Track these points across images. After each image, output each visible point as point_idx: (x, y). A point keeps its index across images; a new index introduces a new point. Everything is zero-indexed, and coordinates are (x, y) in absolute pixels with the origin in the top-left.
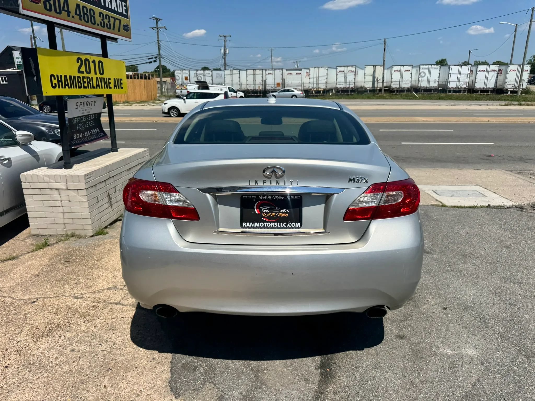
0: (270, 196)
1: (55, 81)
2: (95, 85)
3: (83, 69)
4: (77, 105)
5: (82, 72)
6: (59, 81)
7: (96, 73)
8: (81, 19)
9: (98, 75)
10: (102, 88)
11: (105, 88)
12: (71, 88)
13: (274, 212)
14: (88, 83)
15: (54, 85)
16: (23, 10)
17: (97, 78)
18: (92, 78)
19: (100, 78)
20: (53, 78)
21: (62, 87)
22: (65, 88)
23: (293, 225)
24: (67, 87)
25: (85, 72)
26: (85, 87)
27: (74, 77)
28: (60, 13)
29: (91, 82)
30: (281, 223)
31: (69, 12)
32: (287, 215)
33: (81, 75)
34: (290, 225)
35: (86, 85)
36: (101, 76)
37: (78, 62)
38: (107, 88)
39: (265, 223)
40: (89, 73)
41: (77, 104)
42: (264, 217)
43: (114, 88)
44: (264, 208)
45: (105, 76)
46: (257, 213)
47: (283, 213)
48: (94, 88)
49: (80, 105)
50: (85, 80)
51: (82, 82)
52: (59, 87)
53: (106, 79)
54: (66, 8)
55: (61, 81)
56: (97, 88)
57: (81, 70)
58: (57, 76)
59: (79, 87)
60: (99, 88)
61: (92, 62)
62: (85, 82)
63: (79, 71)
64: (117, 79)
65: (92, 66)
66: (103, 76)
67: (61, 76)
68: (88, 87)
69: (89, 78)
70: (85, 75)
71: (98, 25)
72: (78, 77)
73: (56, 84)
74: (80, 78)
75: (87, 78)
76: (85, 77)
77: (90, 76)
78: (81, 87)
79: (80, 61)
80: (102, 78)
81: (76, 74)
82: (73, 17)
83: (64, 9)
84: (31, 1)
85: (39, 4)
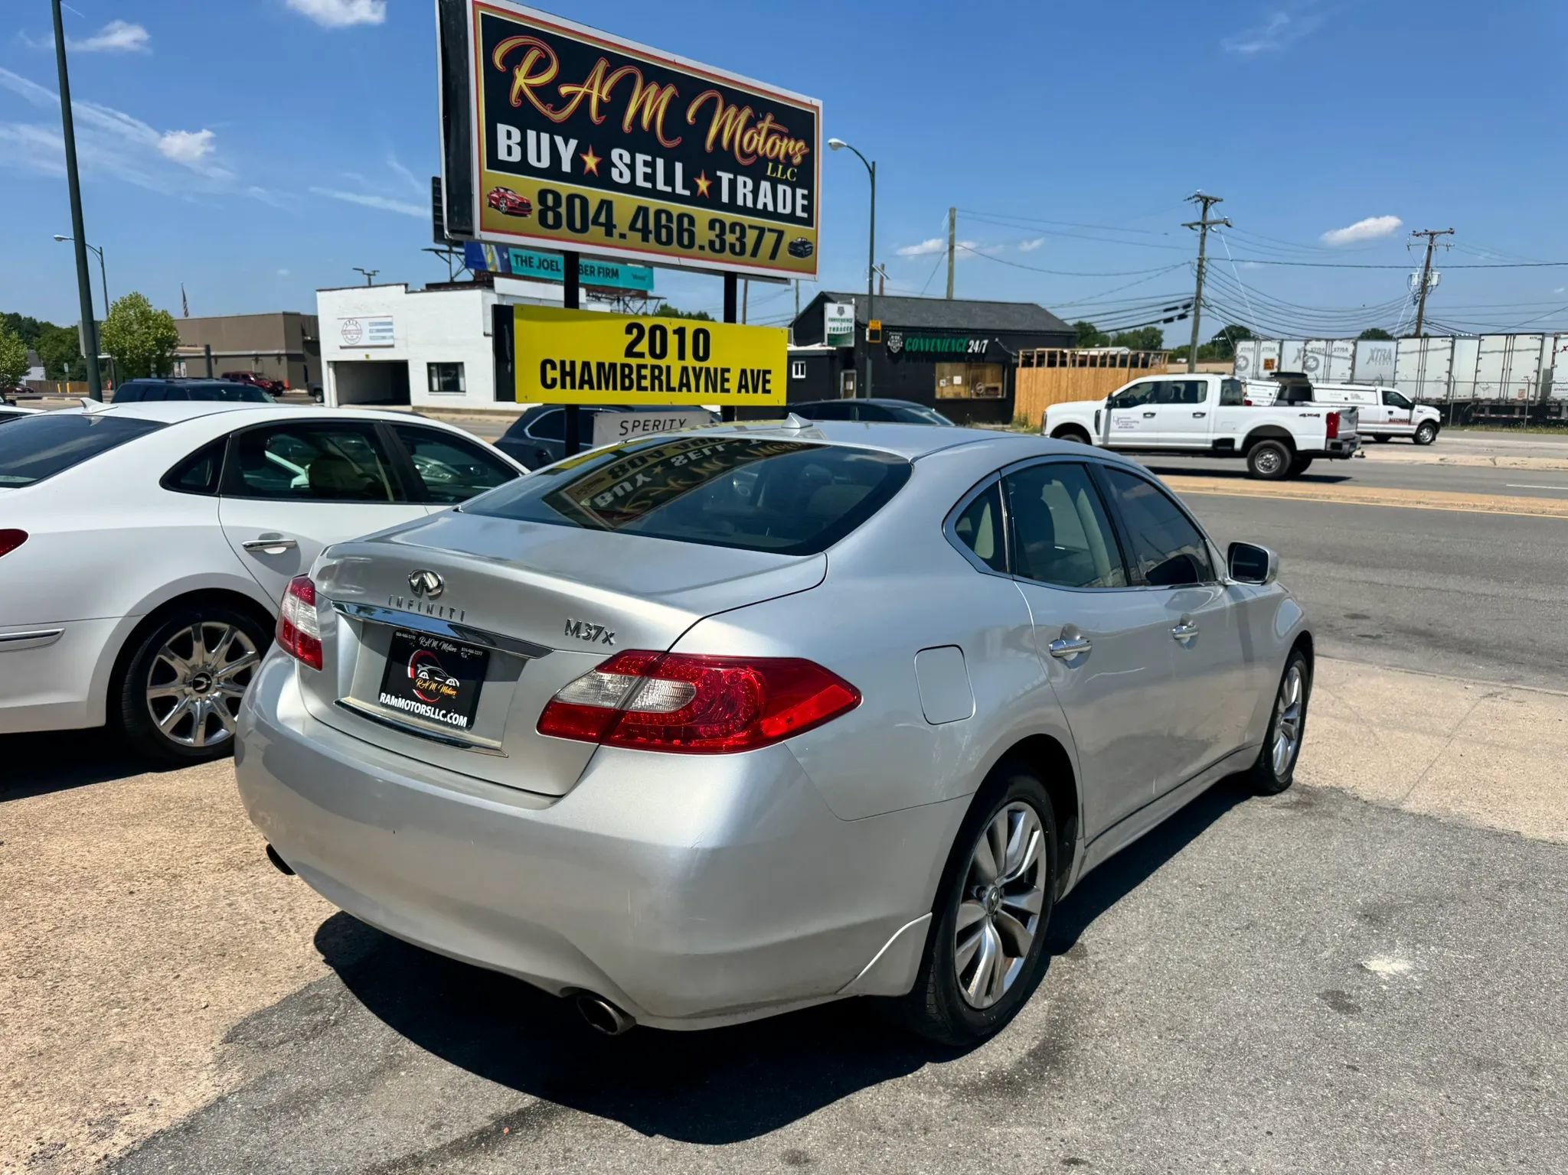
0: (436, 640)
1: (552, 374)
2: (675, 383)
3: (643, 346)
4: (622, 427)
5: (641, 355)
6: (564, 374)
7: (682, 356)
8: (645, 239)
9: (690, 361)
10: (697, 390)
11: (707, 390)
12: (599, 388)
13: (436, 682)
14: (653, 378)
15: (549, 382)
16: (483, 233)
17: (685, 369)
18: (668, 368)
19: (694, 369)
20: (548, 366)
21: (573, 387)
22: (581, 387)
23: (456, 719)
24: (586, 387)
25: (647, 354)
26: (640, 388)
27: (613, 366)
28: (584, 229)
29: (664, 378)
30: (437, 710)
31: (609, 227)
32: (454, 692)
33: (634, 362)
34: (451, 718)
35: (646, 383)
36: (698, 364)
37: (629, 330)
38: (715, 391)
39: (414, 703)
40: (663, 354)
41: (624, 425)
42: (417, 689)
43: (739, 391)
44: (424, 666)
45: (710, 364)
46: (410, 676)
47: (450, 686)
48: (670, 389)
49: (634, 426)
50: (646, 372)
51: (634, 376)
52: (563, 386)
53: (716, 370)
54: (602, 219)
55: (572, 374)
56: (680, 390)
57: (637, 349)
58: (563, 363)
59: (623, 388)
60: (689, 390)
61: (675, 332)
62: (645, 377)
63: (630, 352)
64: (752, 371)
65: (673, 341)
66: (704, 364)
67: (573, 364)
68: (653, 389)
69: (659, 368)
70: (649, 360)
71: (702, 248)
72: (623, 366)
73: (554, 380)
74: (630, 367)
75: (653, 367)
76: (645, 366)
77: (663, 363)
78: (630, 388)
79: (635, 331)
80: (701, 369)
81: (620, 359)
82: (623, 236)
83: (595, 222)
84: (507, 213)
85: (525, 216)
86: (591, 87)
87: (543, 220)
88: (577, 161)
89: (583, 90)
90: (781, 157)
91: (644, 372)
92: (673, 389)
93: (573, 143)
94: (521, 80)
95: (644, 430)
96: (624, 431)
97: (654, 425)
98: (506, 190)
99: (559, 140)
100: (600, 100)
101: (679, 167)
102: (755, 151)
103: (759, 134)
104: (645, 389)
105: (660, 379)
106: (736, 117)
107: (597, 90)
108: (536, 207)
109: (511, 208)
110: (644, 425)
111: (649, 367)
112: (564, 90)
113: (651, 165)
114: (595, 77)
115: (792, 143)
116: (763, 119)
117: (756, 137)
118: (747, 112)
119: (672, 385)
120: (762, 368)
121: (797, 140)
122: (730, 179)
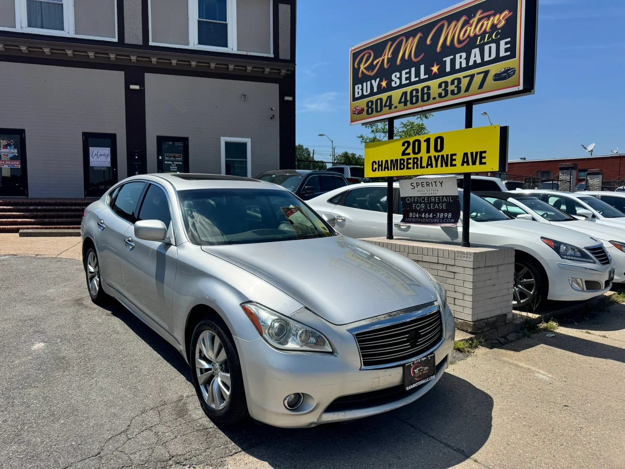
1: (376, 166)
2: (424, 164)
3: (410, 150)
5: (409, 154)
6: (379, 166)
7: (428, 151)
8: (405, 105)
9: (433, 153)
10: (436, 166)
11: (442, 166)
12: (391, 170)
14: (414, 163)
15: (374, 169)
17: (430, 158)
18: (421, 158)
19: (435, 157)
20: (374, 163)
22: (384, 170)
24: (386, 170)
25: (411, 153)
26: (408, 168)
27: (397, 160)
29: (419, 163)
33: (405, 157)
35: (410, 166)
36: (437, 154)
37: (403, 145)
38: (447, 166)
43: (462, 165)
45: (444, 153)
48: (422, 167)
50: (411, 161)
51: (405, 164)
52: (379, 170)
53: (447, 155)
54: (388, 104)
55: (382, 166)
56: (427, 167)
57: (407, 152)
58: (379, 162)
59: (401, 169)
60: (432, 167)
61: (425, 141)
62: (410, 163)
63: (404, 154)
64: (472, 153)
65: (424, 145)
66: (440, 154)
67: (382, 161)
68: (414, 168)
69: (417, 159)
70: (412, 156)
71: (434, 98)
72: (401, 160)
73: (376, 168)
74: (404, 160)
75: (414, 159)
76: (410, 159)
77: (418, 156)
78: (403, 168)
79: (406, 144)
80: (439, 156)
81: (399, 157)
82: (396, 107)
83: (385, 106)
84: (358, 114)
85: (362, 113)
86: (385, 55)
87: (368, 113)
88: (379, 85)
89: (381, 59)
90: (488, 29)
91: (410, 161)
92: (424, 167)
93: (378, 80)
94: (362, 67)
95: (422, 187)
96: (413, 187)
97: (427, 185)
98: (357, 107)
99: (373, 81)
100: (388, 58)
101: (422, 67)
102: (469, 36)
103: (471, 26)
104: (410, 168)
105: (417, 163)
106: (456, 25)
107: (387, 55)
108: (366, 108)
109: (359, 112)
110: (422, 185)
111: (412, 159)
112: (375, 63)
113: (409, 73)
114: (386, 51)
115: (498, 16)
116: (475, 16)
117: (469, 28)
118: (463, 18)
119: (423, 165)
120: (479, 150)
121: (501, 13)
122: (451, 59)
